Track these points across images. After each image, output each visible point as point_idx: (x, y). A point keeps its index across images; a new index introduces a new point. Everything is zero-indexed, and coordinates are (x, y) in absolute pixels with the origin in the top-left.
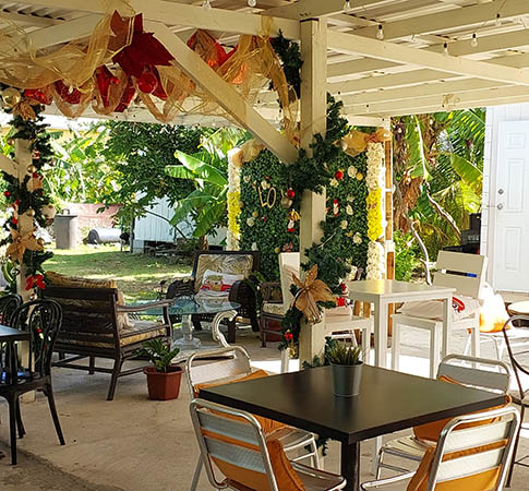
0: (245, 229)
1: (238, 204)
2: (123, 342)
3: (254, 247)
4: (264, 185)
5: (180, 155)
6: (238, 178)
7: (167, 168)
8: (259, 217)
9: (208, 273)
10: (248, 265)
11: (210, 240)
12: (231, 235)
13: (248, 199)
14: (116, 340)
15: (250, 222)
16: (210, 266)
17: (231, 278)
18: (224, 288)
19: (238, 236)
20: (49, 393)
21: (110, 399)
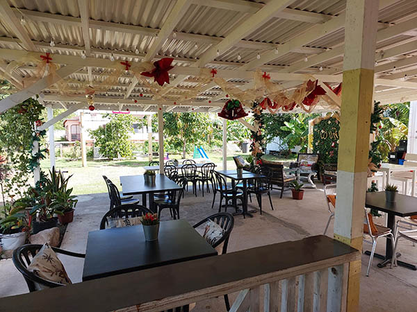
0: (314, 146)
1: (312, 138)
2: (285, 181)
3: (318, 152)
4: (323, 131)
5: (285, 123)
6: (312, 129)
7: (281, 127)
8: (320, 142)
9: (302, 161)
10: (317, 158)
11: (292, 150)
12: (310, 148)
13: (316, 136)
14: (283, 180)
15: (317, 144)
16: (303, 158)
17: (311, 163)
18: (309, 165)
19: (312, 148)
20: (269, 194)
21: (281, 198)
